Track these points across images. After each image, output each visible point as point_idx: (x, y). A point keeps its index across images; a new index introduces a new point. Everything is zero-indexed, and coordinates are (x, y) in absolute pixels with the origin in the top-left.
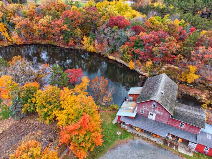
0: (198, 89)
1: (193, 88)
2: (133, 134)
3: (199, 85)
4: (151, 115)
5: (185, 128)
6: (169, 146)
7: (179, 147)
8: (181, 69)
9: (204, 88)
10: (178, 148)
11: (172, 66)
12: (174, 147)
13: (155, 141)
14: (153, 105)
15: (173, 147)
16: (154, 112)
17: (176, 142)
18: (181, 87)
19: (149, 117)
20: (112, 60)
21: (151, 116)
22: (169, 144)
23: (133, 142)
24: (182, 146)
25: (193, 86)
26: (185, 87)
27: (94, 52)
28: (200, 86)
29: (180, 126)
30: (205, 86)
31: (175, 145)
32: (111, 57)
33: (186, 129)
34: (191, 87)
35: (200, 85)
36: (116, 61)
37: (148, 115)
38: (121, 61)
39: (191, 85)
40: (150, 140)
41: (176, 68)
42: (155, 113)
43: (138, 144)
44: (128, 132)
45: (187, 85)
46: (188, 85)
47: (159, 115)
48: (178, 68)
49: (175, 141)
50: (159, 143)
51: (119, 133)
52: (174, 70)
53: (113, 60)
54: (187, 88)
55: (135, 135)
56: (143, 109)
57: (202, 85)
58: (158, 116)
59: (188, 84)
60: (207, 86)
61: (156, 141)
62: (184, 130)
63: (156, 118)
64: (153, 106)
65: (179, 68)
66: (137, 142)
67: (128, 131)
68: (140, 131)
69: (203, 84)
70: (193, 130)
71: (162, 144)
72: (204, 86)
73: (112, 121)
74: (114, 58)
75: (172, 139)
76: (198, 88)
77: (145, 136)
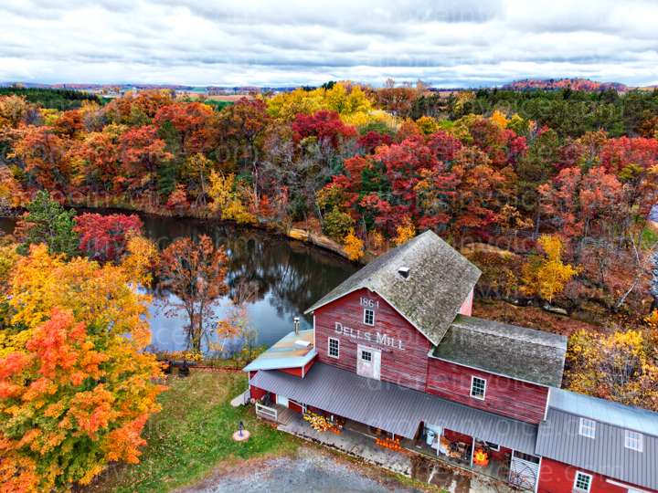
0: (583, 321)
1: (565, 318)
2: (297, 440)
3: (584, 307)
4: (367, 356)
5: (489, 397)
6: (433, 482)
7: (472, 482)
8: (519, 256)
9: (604, 316)
10: (469, 486)
11: (491, 249)
12: (454, 484)
13: (378, 463)
14: (367, 312)
15: (451, 482)
16: (372, 343)
17: (462, 467)
18: (526, 318)
19: (358, 367)
20: (299, 240)
21: (366, 363)
22: (435, 471)
23: (288, 467)
24: (487, 479)
25: (564, 312)
26: (540, 316)
27: (247, 222)
28: (589, 309)
29: (471, 395)
30: (606, 306)
31: (458, 478)
32: (295, 233)
33: (495, 402)
34: (560, 316)
35: (587, 306)
36: (310, 243)
37: (355, 358)
38: (325, 239)
39: (559, 310)
40: (361, 459)
41: (503, 253)
42: (379, 346)
43: (308, 471)
44: (279, 432)
45: (545, 310)
46: (548, 311)
47: (392, 352)
48: (510, 253)
49: (459, 462)
50: (396, 468)
51: (241, 435)
52: (498, 261)
53: (301, 241)
54: (545, 319)
55: (304, 440)
56: (335, 335)
57: (595, 307)
58: (389, 357)
59: (546, 307)
60: (612, 308)
61: (382, 461)
62: (490, 409)
63: (384, 371)
64: (367, 317)
65: (513, 254)
66: (302, 467)
67: (279, 428)
68: (328, 429)
69: (596, 300)
70: (520, 406)
71: (406, 473)
72: (604, 309)
73: (232, 398)
74: (306, 234)
75: (447, 455)
76: (583, 316)
77: (342, 443)
